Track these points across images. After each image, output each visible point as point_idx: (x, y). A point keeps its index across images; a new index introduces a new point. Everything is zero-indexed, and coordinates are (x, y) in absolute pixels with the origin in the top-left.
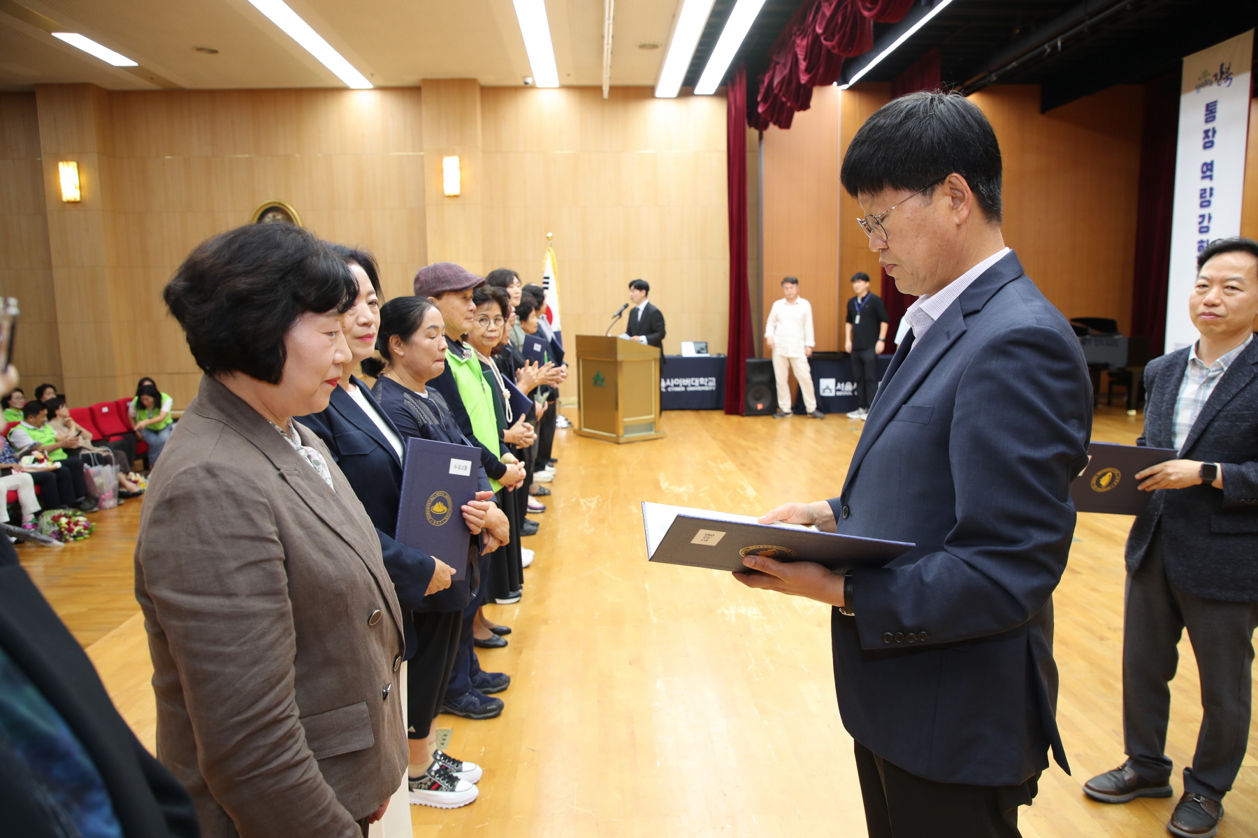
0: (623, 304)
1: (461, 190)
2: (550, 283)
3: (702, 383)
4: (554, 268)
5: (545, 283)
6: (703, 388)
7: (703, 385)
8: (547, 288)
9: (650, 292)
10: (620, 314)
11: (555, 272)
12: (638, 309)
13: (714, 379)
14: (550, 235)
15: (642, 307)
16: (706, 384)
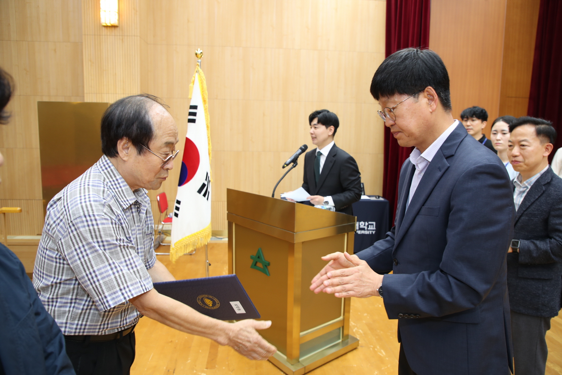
0: (301, 145)
1: (119, 20)
2: (197, 114)
3: (362, 226)
4: (203, 95)
5: (191, 114)
6: (363, 232)
7: (364, 229)
8: (193, 121)
9: (338, 129)
10: (295, 161)
11: (204, 101)
12: (320, 154)
13: (374, 223)
14: (199, 52)
15: (325, 151)
16: (366, 228)
